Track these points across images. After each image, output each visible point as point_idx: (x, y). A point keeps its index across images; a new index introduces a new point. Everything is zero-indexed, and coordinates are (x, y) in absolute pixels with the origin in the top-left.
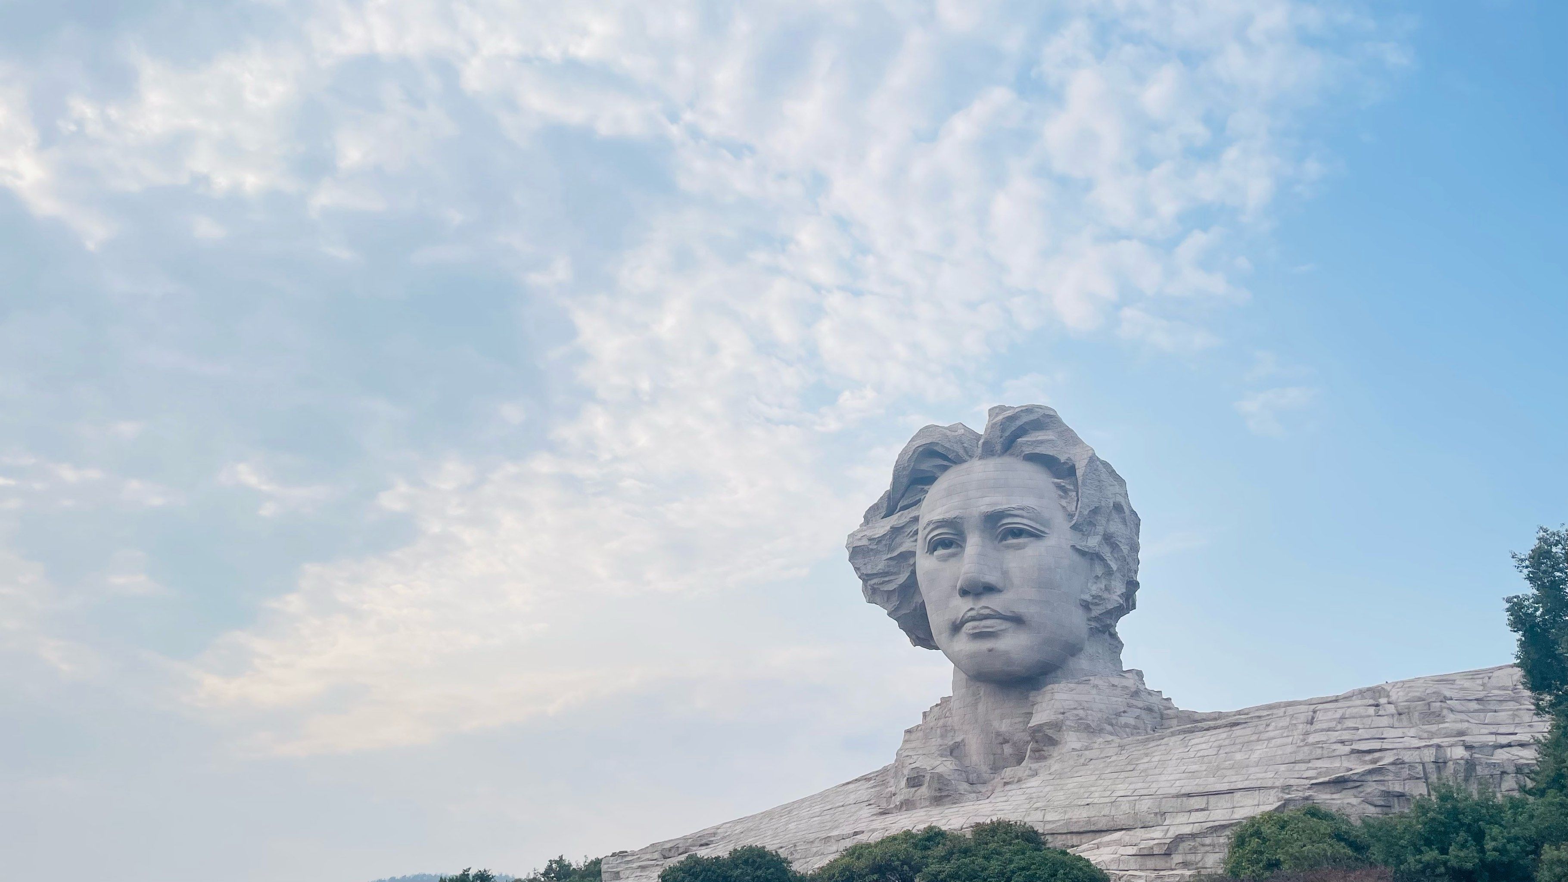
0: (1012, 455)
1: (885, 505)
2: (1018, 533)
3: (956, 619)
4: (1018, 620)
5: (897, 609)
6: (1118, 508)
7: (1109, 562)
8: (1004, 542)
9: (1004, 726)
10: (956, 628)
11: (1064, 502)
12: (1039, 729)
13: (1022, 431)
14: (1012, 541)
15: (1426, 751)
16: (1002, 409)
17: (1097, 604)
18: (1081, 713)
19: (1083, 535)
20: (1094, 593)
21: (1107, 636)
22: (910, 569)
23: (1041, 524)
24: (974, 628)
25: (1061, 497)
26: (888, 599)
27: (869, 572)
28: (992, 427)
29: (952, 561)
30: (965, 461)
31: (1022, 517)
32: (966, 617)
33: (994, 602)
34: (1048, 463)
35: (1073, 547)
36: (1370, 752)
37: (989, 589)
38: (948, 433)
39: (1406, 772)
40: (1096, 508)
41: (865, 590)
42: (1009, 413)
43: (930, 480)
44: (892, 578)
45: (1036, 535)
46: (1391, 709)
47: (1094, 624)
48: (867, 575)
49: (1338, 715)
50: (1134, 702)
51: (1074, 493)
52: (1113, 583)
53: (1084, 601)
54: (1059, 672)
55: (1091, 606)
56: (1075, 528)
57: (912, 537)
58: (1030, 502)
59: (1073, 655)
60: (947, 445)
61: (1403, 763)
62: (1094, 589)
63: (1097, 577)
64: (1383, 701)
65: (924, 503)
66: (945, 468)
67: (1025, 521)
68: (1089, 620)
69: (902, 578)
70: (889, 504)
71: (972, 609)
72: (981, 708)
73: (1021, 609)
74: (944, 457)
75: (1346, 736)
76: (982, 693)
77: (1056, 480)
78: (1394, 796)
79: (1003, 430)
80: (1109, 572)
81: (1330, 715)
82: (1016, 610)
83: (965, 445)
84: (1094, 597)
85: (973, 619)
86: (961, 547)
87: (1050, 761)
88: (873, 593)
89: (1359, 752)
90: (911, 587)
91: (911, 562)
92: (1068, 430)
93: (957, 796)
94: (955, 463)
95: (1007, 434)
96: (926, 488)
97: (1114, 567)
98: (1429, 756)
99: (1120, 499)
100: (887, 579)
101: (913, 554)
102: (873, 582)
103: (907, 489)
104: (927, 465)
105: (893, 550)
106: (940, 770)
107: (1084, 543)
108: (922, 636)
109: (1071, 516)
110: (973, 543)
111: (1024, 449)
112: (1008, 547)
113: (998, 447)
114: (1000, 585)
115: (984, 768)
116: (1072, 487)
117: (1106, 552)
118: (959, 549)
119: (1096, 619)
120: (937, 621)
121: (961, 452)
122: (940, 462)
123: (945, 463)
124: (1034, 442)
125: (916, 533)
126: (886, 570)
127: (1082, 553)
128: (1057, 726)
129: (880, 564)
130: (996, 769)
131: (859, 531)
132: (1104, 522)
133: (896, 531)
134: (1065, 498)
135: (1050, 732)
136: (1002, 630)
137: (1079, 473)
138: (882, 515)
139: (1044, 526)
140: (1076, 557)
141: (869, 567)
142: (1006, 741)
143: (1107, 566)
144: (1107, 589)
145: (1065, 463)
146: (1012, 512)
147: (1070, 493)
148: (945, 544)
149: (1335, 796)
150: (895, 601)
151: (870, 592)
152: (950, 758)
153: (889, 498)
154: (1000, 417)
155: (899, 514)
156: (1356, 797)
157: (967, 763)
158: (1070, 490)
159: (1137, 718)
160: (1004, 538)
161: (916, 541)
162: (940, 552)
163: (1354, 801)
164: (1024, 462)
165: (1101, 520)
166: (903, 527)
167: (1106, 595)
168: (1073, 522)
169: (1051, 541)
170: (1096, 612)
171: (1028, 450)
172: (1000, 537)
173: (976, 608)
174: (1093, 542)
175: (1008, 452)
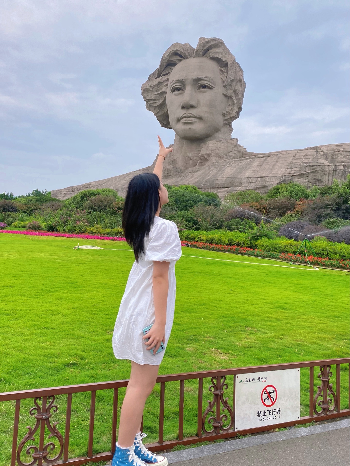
0: (205, 57)
1: (157, 73)
2: (204, 87)
3: (179, 117)
4: (200, 118)
5: (158, 113)
6: (240, 80)
7: (234, 100)
8: (199, 90)
9: (190, 155)
10: (179, 120)
11: (222, 77)
12: (202, 156)
13: (210, 48)
14: (202, 90)
15: (331, 167)
16: (204, 38)
17: (227, 115)
18: (218, 151)
19: (227, 89)
20: (227, 111)
21: (228, 126)
22: (164, 98)
23: (213, 84)
24: (185, 120)
25: (221, 74)
26: (155, 109)
27: (149, 99)
28: (200, 45)
29: (180, 96)
30: (188, 58)
31: (207, 81)
32: (183, 117)
33: (193, 112)
34: (218, 60)
35: (223, 93)
36: (312, 166)
37: (192, 107)
38: (183, 47)
39: (322, 173)
40: (233, 79)
41: (147, 106)
42: (206, 40)
43: (174, 64)
44: (157, 101)
45: (210, 88)
46: (322, 153)
47: (225, 122)
48: (148, 100)
49: (304, 154)
50: (234, 149)
51: (226, 73)
52: (234, 107)
53: (224, 113)
54: (211, 137)
55: (225, 115)
56: (224, 86)
57: (166, 86)
58: (210, 75)
59: (217, 132)
60: (182, 51)
61: (323, 170)
62: (227, 109)
63: (229, 105)
64: (319, 150)
65: (172, 74)
66: (180, 60)
67: (208, 82)
68: (224, 120)
69: (161, 102)
70: (158, 73)
71: (185, 114)
72: (184, 148)
73: (202, 115)
74: (181, 56)
75: (306, 161)
76: (184, 143)
77: (220, 68)
78: (317, 180)
79: (204, 47)
80: (234, 104)
81: (302, 154)
82: (200, 115)
83: (189, 52)
84: (227, 112)
85: (185, 117)
86: (183, 91)
87: (205, 166)
88: (150, 107)
89: (309, 166)
90: (164, 104)
91: (165, 96)
92: (227, 49)
93: (173, 176)
94: (184, 59)
95: (205, 48)
96: (173, 68)
97: (235, 102)
98: (331, 168)
99: (241, 77)
100: (155, 102)
101: (165, 93)
102: (150, 103)
103: (166, 67)
104: (174, 59)
105: (158, 91)
106: (168, 167)
107: (227, 92)
108: (165, 123)
109: (224, 82)
110: (188, 89)
111: (210, 55)
112: (201, 92)
113: (201, 53)
114: (196, 106)
115: (182, 168)
116: (225, 71)
117: (233, 96)
118: (183, 92)
119: (226, 120)
120: (172, 117)
121: (187, 54)
122: (179, 58)
123: (181, 58)
124: (215, 52)
125: (167, 85)
126: (155, 98)
127: (226, 96)
128: (209, 155)
129: (153, 96)
130: (186, 168)
131: (146, 83)
132: (235, 85)
133: (160, 83)
134: (223, 75)
135: (206, 157)
136: (194, 122)
137: (228, 66)
138: (155, 77)
139: (214, 85)
140: (223, 97)
141: (149, 97)
142: (191, 159)
143: (233, 101)
144: (232, 110)
145: (224, 62)
146: (203, 79)
147: (225, 73)
148: (178, 89)
149: (299, 179)
150: (157, 110)
151: (149, 106)
152: (172, 164)
153: (158, 70)
154: (203, 41)
155: (162, 77)
156: (305, 180)
157: (177, 166)
158: (225, 72)
159: (235, 154)
160: (199, 88)
161: (167, 88)
162: (176, 92)
163: (305, 181)
164: (210, 60)
165: (234, 84)
166: (163, 82)
167: (231, 112)
168: (224, 84)
169: (215, 90)
170: (227, 117)
171: (212, 55)
172: (198, 88)
173: (187, 113)
174: (230, 92)
175: (205, 56)
